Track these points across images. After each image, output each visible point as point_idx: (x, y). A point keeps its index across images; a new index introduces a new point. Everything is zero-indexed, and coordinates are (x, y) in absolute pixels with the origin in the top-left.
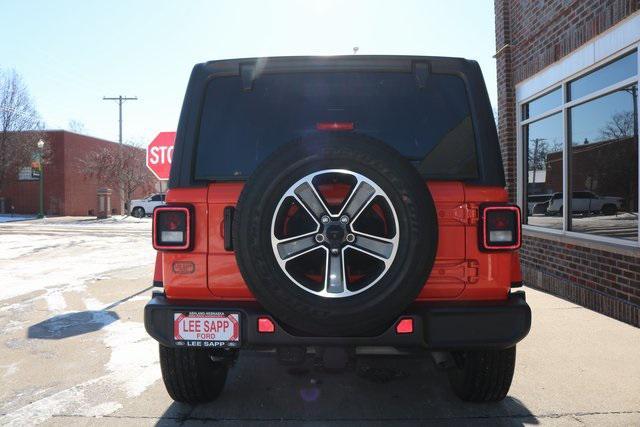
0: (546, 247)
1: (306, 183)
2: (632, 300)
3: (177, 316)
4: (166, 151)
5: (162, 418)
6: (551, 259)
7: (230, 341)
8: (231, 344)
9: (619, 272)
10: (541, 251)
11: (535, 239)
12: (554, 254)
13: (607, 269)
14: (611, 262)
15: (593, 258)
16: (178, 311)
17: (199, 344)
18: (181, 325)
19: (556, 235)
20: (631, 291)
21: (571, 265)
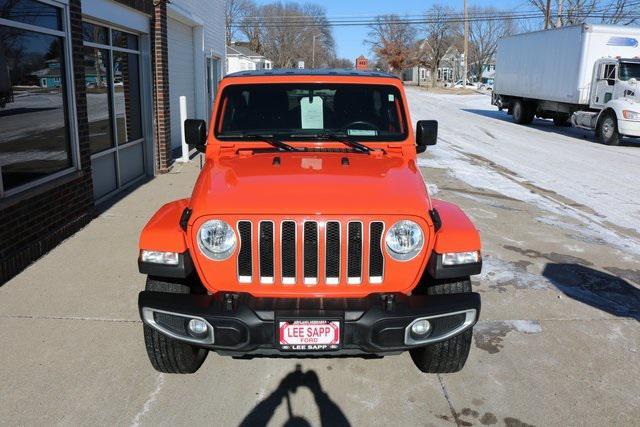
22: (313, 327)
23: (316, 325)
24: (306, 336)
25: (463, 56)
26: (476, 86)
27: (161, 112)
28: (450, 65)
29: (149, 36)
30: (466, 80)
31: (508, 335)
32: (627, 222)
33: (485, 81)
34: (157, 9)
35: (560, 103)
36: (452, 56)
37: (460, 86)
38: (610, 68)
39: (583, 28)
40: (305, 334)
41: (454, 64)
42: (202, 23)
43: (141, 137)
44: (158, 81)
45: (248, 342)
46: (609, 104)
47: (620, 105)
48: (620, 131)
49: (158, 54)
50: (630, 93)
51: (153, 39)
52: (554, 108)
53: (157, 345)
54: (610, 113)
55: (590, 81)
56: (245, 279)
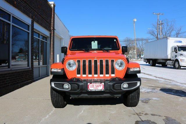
22: (97, 84)
23: (98, 84)
24: (95, 87)
25: (135, 50)
26: (139, 59)
27: (52, 58)
28: (132, 54)
29: (50, 38)
30: (136, 58)
31: (150, 100)
32: (183, 82)
33: (142, 58)
34: (52, 31)
35: (163, 59)
36: (132, 52)
37: (135, 59)
38: (175, 48)
39: (167, 39)
40: (95, 86)
41: (133, 54)
42: (63, 37)
43: (46, 65)
44: (51, 50)
45: (79, 89)
46: (176, 58)
47: (179, 58)
48: (180, 65)
49: (52, 42)
50: (181, 55)
51: (51, 38)
52: (161, 61)
53: (54, 96)
54: (177, 60)
55: (170, 52)
56: (79, 76)
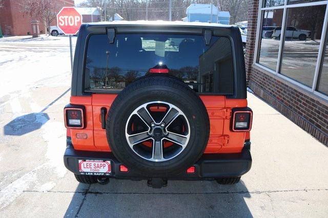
0: (267, 78)
1: (143, 108)
2: (305, 117)
3: (80, 161)
4: (68, 19)
5: (76, 192)
6: (268, 85)
7: (106, 173)
8: (107, 174)
9: (301, 102)
10: (264, 80)
11: (262, 73)
12: (270, 83)
13: (295, 98)
14: (297, 96)
15: (289, 91)
16: (80, 159)
17: (91, 174)
18: (82, 165)
19: (273, 74)
20: (305, 113)
21: (278, 91)
